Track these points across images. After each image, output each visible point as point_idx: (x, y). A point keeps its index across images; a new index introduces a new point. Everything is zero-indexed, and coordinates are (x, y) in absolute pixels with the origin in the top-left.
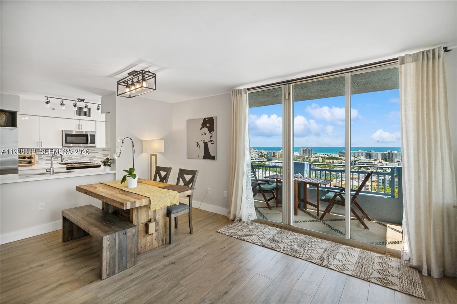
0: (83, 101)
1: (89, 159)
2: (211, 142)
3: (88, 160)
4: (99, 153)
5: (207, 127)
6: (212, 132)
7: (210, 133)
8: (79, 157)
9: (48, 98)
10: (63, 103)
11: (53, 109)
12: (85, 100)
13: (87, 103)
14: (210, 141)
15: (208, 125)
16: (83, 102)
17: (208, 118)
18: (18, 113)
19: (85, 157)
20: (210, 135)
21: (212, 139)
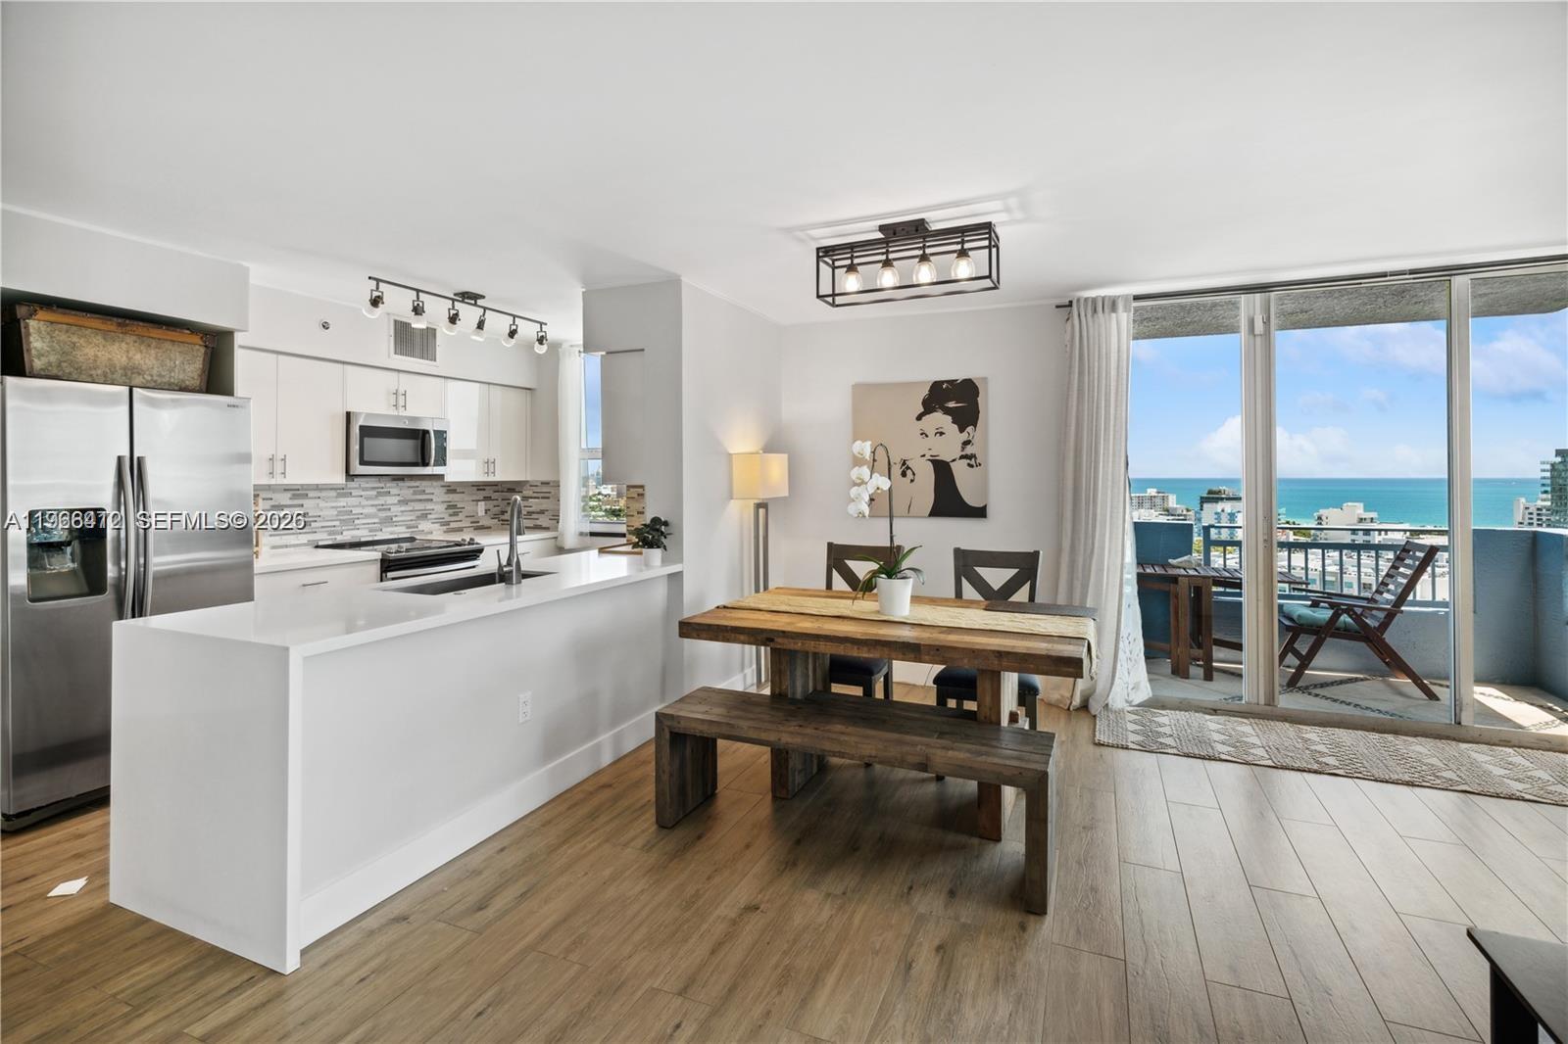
0: (473, 302)
1: (408, 528)
2: (966, 461)
3: (403, 529)
4: (437, 503)
5: (947, 411)
6: (970, 429)
7: (962, 430)
8: (376, 520)
9: (378, 285)
10: (421, 304)
11: (325, 326)
12: (483, 297)
13: (485, 309)
14: (962, 457)
15: (952, 405)
16: (475, 305)
17: (951, 382)
18: (239, 339)
19: (394, 519)
20: (964, 436)
21: (969, 450)
